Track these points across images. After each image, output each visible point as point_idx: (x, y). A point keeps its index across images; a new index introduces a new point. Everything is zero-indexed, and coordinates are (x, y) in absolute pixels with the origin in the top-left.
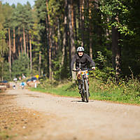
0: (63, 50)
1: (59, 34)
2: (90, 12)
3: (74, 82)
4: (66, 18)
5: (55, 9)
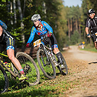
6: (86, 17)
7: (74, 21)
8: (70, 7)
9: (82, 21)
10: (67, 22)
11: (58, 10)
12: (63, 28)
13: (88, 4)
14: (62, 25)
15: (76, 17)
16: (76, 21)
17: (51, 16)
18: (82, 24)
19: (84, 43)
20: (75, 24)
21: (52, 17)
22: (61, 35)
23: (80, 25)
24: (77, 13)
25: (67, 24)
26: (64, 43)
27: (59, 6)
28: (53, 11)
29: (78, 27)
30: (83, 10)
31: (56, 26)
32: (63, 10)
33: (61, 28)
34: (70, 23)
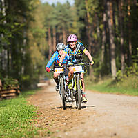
0: (103, 47)
1: (98, 31)
2: (129, 8)
3: (114, 79)
4: (105, 15)
5: (94, 7)
6: (83, 25)
7: (59, 31)
8: (53, 5)
10: (47, 33)
11: (29, 10)
12: (38, 45)
14: (37, 39)
15: (63, 24)
16: (64, 32)
17: (15, 21)
21: (16, 24)
22: (35, 58)
24: (66, 16)
25: (47, 38)
26: (40, 73)
27: (31, 3)
28: (20, 11)
30: (78, 10)
31: (25, 41)
32: (38, 10)
33: (35, 44)
34: (52, 36)
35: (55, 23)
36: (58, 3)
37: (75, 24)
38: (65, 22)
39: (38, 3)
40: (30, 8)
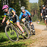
6: (40, 8)
7: (34, 10)
9: (39, 10)
11: (27, 5)
13: (41, 1)
18: (38, 11)
19: (39, 21)
20: (35, 11)
23: (37, 12)
24: (36, 6)
25: (31, 12)
27: (27, 3)
28: (24, 5)
29: (37, 13)
30: (39, 4)
32: (29, 5)
34: (32, 11)
35: (33, 8)
36: (34, 3)
37: (38, 8)
38: (36, 8)
39: (29, 3)
40: (27, 4)
